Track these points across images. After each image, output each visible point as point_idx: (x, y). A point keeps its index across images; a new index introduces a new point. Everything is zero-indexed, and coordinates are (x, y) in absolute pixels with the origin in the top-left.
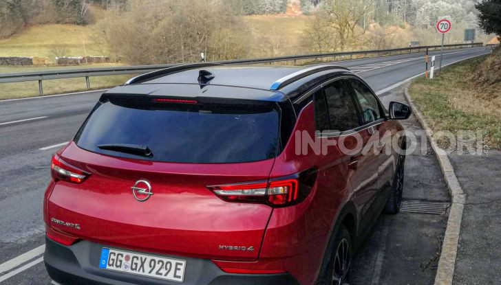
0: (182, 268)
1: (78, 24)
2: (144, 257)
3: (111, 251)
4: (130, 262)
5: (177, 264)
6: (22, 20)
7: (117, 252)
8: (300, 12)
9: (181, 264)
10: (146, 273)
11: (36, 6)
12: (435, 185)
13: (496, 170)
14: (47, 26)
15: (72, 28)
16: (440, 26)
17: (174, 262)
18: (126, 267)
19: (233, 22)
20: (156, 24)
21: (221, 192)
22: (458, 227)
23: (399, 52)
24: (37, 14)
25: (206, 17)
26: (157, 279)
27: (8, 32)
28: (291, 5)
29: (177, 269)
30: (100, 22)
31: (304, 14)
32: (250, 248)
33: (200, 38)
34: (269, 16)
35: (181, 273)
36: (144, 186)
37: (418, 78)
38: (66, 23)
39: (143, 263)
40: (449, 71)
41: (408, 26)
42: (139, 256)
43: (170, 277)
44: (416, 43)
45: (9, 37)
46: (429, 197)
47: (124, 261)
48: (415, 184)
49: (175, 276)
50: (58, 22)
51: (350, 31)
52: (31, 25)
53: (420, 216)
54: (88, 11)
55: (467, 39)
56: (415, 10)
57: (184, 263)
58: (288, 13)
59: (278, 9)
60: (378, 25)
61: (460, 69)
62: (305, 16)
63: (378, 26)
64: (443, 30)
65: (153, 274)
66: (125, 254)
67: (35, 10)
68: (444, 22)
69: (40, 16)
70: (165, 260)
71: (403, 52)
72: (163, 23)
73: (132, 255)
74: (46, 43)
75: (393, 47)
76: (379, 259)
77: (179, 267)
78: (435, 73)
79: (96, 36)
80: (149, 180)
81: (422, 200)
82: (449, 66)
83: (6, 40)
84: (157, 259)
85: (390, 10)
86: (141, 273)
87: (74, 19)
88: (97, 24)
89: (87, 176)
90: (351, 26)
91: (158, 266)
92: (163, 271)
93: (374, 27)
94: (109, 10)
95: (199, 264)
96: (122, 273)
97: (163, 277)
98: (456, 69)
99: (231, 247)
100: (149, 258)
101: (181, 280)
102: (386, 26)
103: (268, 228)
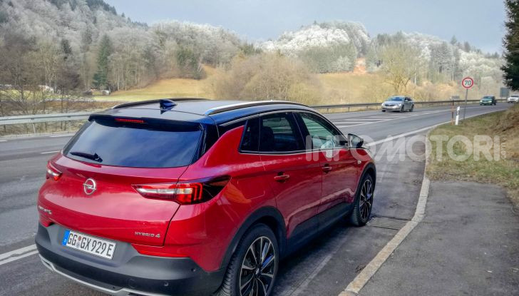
0: (113, 248)
1: (195, 79)
2: (90, 238)
3: (71, 232)
4: (80, 242)
5: (110, 245)
6: (155, 75)
7: (74, 233)
8: (365, 72)
9: (112, 246)
10: (89, 251)
11: (166, 65)
12: (409, 207)
13: (464, 197)
14: (172, 80)
15: (190, 82)
16: (464, 83)
17: (108, 243)
18: (78, 245)
19: (308, 78)
20: (249, 78)
21: (142, 190)
22: (402, 239)
23: (441, 104)
24: (166, 71)
25: (288, 74)
26: (96, 256)
27: (144, 84)
28: (357, 66)
29: (109, 249)
30: (210, 78)
31: (370, 73)
32: (158, 236)
33: (282, 90)
34: (340, 74)
35: (111, 253)
36: (91, 183)
37: (444, 125)
38: (186, 78)
39: (89, 243)
40: (475, 120)
41: (455, 84)
42: (87, 237)
43: (104, 255)
44: (458, 97)
45: (145, 87)
46: (398, 216)
47: (77, 241)
48: (392, 205)
49: (108, 255)
50: (180, 77)
51: (403, 86)
52: (162, 79)
53: (380, 229)
54: (202, 70)
55: (502, 95)
56: (462, 71)
57: (114, 244)
58: (356, 72)
59: (348, 69)
60: (430, 82)
61: (487, 119)
62: (369, 75)
63: (431, 84)
64: (467, 86)
65: (94, 252)
66: (79, 235)
67: (165, 68)
68: (468, 80)
69: (168, 73)
70: (103, 242)
71: (444, 104)
72: (255, 78)
73: (83, 236)
74: (171, 92)
75: (436, 100)
76: (325, 260)
77: (111, 247)
78: (459, 121)
79: (207, 87)
80: (94, 179)
81: (391, 218)
82: (478, 116)
83: (143, 89)
84: (98, 240)
85: (440, 71)
86: (86, 250)
87: (192, 75)
88: (208, 79)
89: (61, 175)
90: (405, 83)
91: (98, 246)
92: (100, 250)
93: (427, 84)
94: (217, 69)
95: (124, 246)
96: (75, 249)
97: (99, 254)
98: (483, 119)
99: (143, 234)
100: (93, 239)
101: (110, 258)
102: (436, 84)
103: (173, 220)
